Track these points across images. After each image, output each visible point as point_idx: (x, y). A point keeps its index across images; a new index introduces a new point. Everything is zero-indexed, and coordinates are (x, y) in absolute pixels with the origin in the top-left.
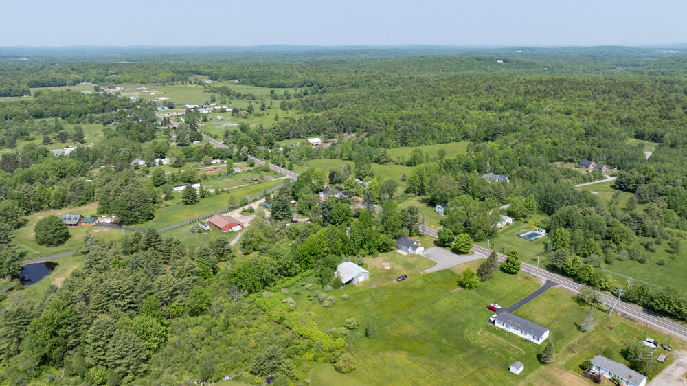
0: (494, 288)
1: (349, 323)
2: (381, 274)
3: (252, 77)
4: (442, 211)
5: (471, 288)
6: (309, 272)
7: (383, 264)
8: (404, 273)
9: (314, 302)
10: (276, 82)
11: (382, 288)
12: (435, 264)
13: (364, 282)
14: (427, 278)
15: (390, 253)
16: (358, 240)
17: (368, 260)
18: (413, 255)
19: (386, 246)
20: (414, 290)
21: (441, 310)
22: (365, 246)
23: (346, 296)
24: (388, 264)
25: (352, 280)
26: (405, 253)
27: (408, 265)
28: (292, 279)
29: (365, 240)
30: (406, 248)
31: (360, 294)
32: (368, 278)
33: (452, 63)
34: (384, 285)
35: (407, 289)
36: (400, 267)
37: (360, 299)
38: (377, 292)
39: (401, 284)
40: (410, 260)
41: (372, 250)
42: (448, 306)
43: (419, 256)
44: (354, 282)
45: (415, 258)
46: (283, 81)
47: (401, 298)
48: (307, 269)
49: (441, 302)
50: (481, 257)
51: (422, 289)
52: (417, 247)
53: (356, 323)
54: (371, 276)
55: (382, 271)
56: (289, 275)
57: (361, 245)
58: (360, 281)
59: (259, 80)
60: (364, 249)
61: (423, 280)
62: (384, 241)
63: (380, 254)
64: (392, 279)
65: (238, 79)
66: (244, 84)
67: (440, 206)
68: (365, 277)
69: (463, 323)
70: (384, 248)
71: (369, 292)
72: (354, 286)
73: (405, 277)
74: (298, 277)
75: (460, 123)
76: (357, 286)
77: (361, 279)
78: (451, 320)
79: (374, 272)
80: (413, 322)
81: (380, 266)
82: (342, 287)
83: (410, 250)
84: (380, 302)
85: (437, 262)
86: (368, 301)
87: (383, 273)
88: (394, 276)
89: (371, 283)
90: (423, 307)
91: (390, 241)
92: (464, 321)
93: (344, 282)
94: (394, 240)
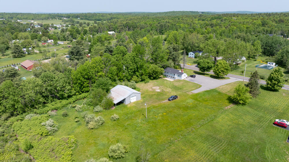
0: (267, 104)
1: (114, 151)
2: (152, 95)
3: (86, 16)
4: (193, 56)
5: (243, 104)
6: (83, 95)
7: (154, 88)
8: (174, 94)
9: (80, 124)
10: (97, 18)
11: (154, 107)
12: (200, 86)
13: (137, 103)
14: (196, 97)
15: (159, 80)
16: (131, 68)
17: (141, 85)
18: (179, 81)
19: (155, 74)
20: (187, 108)
21: (223, 128)
22: (137, 73)
23: (116, 116)
24: (158, 88)
25: (124, 100)
26: (172, 80)
27: (175, 88)
28: (64, 102)
29: (137, 68)
30: (172, 75)
31: (131, 113)
32: (140, 99)
33: (179, 13)
34: (156, 104)
35: (179, 108)
36: (169, 90)
37: (131, 119)
38: (149, 111)
39: (172, 103)
40: (177, 84)
41: (144, 77)
42: (229, 123)
43: (184, 80)
44: (127, 102)
45: (182, 83)
46: (101, 18)
47: (175, 117)
48: (83, 92)
49: (219, 119)
50: (237, 81)
51: (194, 107)
52: (182, 73)
53: (124, 151)
54: (143, 98)
55: (154, 93)
56: (62, 98)
57: (134, 72)
58: (132, 101)
59: (89, 18)
60: (137, 76)
61: (194, 99)
62: (154, 69)
63: (151, 81)
64: (163, 99)
65: (79, 17)
66: (82, 19)
67: (191, 53)
68: (137, 99)
69: (257, 144)
70: (154, 76)
71: (141, 112)
72: (125, 106)
73: (175, 97)
74: (71, 100)
75: (191, 25)
76: (129, 106)
77: (133, 100)
78: (239, 140)
79: (146, 93)
80: (194, 145)
81: (151, 90)
82: (114, 108)
83: (176, 76)
84: (153, 122)
85: (201, 85)
86: (139, 121)
87: (155, 95)
88: (165, 97)
89: (143, 103)
90: (202, 126)
91: (159, 69)
92: (256, 142)
93: (116, 102)
94: (162, 69)
